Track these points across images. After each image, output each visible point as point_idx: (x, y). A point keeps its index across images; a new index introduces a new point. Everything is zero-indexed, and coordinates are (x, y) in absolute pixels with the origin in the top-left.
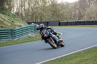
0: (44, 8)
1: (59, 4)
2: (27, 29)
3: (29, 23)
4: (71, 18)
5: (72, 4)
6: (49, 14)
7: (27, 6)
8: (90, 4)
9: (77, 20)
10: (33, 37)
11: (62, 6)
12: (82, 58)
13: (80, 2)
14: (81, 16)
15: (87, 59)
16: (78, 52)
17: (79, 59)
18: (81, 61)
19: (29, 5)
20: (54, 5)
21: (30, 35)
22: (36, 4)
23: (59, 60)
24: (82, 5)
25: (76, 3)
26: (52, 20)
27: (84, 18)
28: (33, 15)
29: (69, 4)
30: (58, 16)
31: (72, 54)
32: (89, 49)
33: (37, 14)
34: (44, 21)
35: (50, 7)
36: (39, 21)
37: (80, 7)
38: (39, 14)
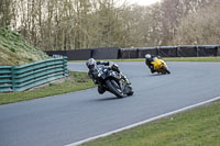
0: (84, 19)
1: (118, 10)
2: (45, 67)
3: (50, 54)
4: (146, 41)
5: (148, 8)
6: (96, 33)
7: (45, 15)
8: (188, 9)
9: (159, 45)
10: (59, 85)
11: (126, 13)
12: (170, 133)
13: (166, 5)
14: (168, 37)
15: (181, 136)
16: (162, 119)
17: (164, 134)
18: (169, 139)
19: (51, 12)
20: (106, 11)
21: (52, 79)
22: (65, 9)
23: (118, 137)
24: (171, 10)
25: (156, 6)
26: (103, 45)
27: (175, 41)
28: (60, 34)
29: (141, 9)
30: (117, 36)
31: (147, 124)
32: (186, 112)
33: (69, 31)
34: (85, 47)
35: (98, 16)
36: (73, 48)
37: (165, 15)
38: (72, 32)
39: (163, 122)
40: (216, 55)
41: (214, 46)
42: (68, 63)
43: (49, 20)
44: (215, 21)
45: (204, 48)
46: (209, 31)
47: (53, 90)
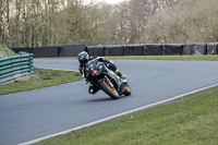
0: (52, 17)
1: (86, 8)
2: (10, 64)
3: (17, 51)
4: (113, 39)
5: (116, 6)
6: (64, 30)
7: (13, 12)
8: (155, 8)
9: (126, 43)
10: (24, 82)
11: (93, 11)
12: (128, 131)
13: (134, 4)
14: (135, 36)
15: (139, 134)
16: (123, 116)
17: (123, 132)
18: (126, 137)
19: (19, 8)
20: (74, 9)
21: (18, 76)
22: (33, 6)
23: (77, 134)
24: (139, 9)
25: (124, 5)
26: (70, 42)
27: (142, 39)
28: (27, 30)
29: (110, 7)
30: (84, 34)
31: (107, 122)
32: (146, 110)
33: (37, 28)
34: (52, 45)
35: (66, 14)
36: (40, 45)
37: (133, 14)
38: (40, 30)
39: (123, 119)
40: (181, 54)
41: (180, 45)
42: (34, 60)
43: (17, 17)
44: (182, 20)
45: (170, 47)
46: (176, 29)
47: (18, 87)
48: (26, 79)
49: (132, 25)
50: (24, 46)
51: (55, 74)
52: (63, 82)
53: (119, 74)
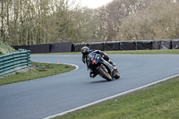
0: (44, 20)
1: (71, 12)
2: (12, 59)
3: (16, 48)
4: (94, 37)
5: (96, 11)
6: (54, 31)
7: (12, 17)
8: (128, 11)
9: (105, 40)
10: (24, 74)
11: (78, 15)
12: (115, 112)
13: (111, 7)
14: (112, 34)
15: (124, 114)
16: (108, 100)
17: (110, 113)
19: (16, 13)
20: (62, 13)
21: (18, 69)
22: (29, 12)
25: (102, 9)
26: (59, 40)
27: (117, 37)
28: (24, 31)
29: (90, 11)
30: (71, 33)
31: (96, 105)
32: (127, 95)
33: (32, 30)
34: (44, 43)
35: (55, 17)
36: (35, 43)
37: (110, 16)
38: (34, 30)
39: (109, 103)
40: (151, 49)
41: (149, 41)
42: (31, 55)
43: (15, 21)
44: (150, 21)
45: (141, 43)
46: (145, 29)
47: (19, 77)
48: (25, 71)
49: (110, 26)
50: (22, 44)
51: (49, 66)
52: (56, 73)
53: (111, 63)
